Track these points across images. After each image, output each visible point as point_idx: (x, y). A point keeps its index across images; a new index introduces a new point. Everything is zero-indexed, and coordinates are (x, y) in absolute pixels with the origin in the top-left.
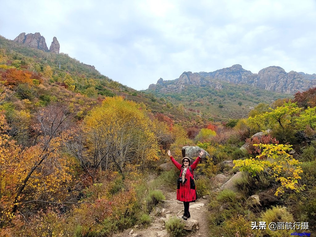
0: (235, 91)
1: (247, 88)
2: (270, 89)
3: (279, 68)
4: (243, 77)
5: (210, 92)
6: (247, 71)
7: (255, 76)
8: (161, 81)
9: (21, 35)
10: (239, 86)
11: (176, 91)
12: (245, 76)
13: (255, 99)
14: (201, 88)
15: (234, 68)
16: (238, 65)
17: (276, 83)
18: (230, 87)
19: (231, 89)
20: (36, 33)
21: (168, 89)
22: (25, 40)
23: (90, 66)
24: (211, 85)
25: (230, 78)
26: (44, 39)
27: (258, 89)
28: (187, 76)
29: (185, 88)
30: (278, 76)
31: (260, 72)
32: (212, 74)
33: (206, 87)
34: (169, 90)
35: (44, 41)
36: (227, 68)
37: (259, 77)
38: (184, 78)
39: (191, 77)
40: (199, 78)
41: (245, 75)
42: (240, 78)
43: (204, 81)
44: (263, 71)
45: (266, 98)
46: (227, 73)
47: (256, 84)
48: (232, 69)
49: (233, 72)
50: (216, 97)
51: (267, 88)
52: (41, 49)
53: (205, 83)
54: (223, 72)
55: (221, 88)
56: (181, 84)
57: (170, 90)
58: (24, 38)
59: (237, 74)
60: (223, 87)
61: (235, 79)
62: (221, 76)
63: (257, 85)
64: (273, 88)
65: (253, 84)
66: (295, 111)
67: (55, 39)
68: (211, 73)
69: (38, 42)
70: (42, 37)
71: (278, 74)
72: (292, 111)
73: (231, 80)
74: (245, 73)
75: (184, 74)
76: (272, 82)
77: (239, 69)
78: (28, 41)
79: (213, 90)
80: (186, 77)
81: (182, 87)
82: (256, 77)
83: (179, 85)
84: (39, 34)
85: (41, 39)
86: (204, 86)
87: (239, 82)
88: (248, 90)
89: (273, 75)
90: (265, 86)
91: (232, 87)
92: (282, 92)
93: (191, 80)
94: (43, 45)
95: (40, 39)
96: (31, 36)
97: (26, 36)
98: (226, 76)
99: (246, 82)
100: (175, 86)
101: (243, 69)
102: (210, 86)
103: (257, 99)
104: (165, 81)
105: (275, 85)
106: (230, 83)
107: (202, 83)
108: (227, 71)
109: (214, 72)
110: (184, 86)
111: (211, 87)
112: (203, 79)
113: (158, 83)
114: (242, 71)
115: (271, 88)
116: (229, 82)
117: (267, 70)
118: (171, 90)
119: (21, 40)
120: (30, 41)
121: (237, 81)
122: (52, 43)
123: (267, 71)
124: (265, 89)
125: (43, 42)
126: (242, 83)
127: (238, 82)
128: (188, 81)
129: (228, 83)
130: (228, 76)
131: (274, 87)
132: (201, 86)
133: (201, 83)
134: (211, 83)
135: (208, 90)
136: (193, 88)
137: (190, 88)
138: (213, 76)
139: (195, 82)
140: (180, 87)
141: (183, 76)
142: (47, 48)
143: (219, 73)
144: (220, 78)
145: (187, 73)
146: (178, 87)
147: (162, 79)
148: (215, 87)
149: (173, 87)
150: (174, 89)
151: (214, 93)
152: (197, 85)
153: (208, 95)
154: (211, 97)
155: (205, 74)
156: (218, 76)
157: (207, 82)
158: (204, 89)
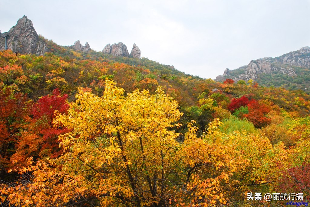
5: (285, 79)
9: (107, 46)
14: (274, 75)
15: (303, 52)
16: (307, 47)
18: (304, 71)
19: (306, 74)
20: (119, 43)
22: (111, 50)
23: (170, 66)
24: (283, 72)
25: (301, 61)
26: (126, 46)
28: (255, 64)
29: (258, 77)
32: (279, 59)
33: (278, 74)
35: (127, 49)
36: (296, 52)
38: (253, 66)
39: (260, 65)
40: (269, 65)
46: (296, 57)
48: (301, 52)
49: (303, 56)
52: (125, 56)
53: (275, 70)
54: (290, 55)
55: (294, 74)
56: (253, 73)
58: (110, 49)
59: (307, 57)
60: (296, 73)
61: (306, 62)
62: (290, 60)
67: (135, 45)
68: (277, 58)
69: (123, 50)
70: (124, 45)
73: (302, 64)
75: (252, 63)
77: (309, 52)
78: (114, 50)
79: (287, 77)
81: (254, 76)
83: (251, 74)
84: (122, 43)
85: (124, 47)
86: (276, 73)
91: (306, 72)
93: (261, 68)
95: (123, 47)
96: (116, 46)
97: (111, 47)
98: (296, 60)
100: (247, 76)
102: (283, 73)
104: (231, 71)
106: (302, 68)
108: (296, 54)
109: (281, 56)
110: (256, 75)
111: (284, 73)
112: (272, 66)
113: (225, 74)
119: (108, 51)
120: (115, 51)
121: (309, 64)
122: (133, 49)
125: (125, 49)
128: (258, 69)
129: (300, 68)
130: (298, 60)
132: (273, 73)
133: (272, 70)
134: (283, 70)
135: (282, 77)
136: (266, 77)
137: (263, 77)
138: (281, 61)
139: (266, 70)
140: (253, 77)
141: (252, 65)
142: (129, 54)
143: (287, 57)
144: (290, 63)
145: (255, 61)
146: (250, 76)
147: (228, 69)
148: (288, 74)
149: (245, 77)
150: (246, 79)
151: (290, 80)
152: (268, 73)
153: (284, 83)
154: (288, 84)
155: (271, 60)
156: (287, 61)
157: (278, 68)
158: (277, 76)
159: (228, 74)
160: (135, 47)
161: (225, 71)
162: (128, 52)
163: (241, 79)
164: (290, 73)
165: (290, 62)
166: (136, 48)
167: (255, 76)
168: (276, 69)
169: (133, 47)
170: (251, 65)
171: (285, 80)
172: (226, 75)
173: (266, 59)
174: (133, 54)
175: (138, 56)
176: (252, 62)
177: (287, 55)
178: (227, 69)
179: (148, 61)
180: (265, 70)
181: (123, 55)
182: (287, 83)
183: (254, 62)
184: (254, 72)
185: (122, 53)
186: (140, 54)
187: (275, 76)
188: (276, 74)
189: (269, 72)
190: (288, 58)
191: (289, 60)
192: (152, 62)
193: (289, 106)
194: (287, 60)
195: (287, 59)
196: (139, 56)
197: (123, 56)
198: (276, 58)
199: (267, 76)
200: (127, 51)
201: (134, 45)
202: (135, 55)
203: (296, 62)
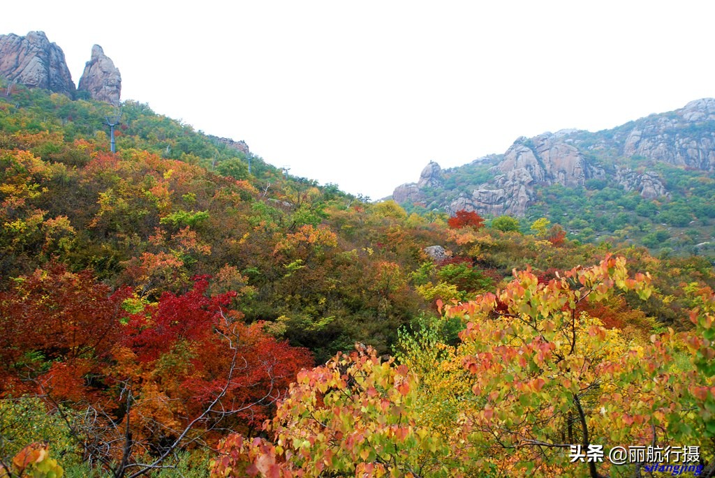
5: (630, 209)
11: (506, 208)
14: (592, 193)
15: (696, 115)
16: (710, 100)
18: (694, 184)
19: (701, 193)
20: (30, 36)
21: (476, 203)
23: (232, 141)
24: (625, 184)
25: (686, 149)
26: (60, 51)
28: (531, 153)
29: (538, 199)
32: (611, 137)
33: (607, 190)
34: (479, 208)
35: (64, 62)
36: (671, 116)
38: (523, 158)
39: (545, 156)
40: (578, 159)
43: (596, 170)
46: (671, 133)
48: (686, 116)
49: (693, 129)
50: (659, 229)
52: (58, 89)
53: (598, 175)
54: (650, 127)
55: (661, 192)
56: (522, 183)
57: (485, 208)
59: (709, 136)
60: (668, 187)
61: (703, 153)
62: (650, 144)
67: (98, 51)
68: (607, 135)
69: (47, 63)
70: (53, 46)
73: (688, 159)
75: (520, 147)
79: (638, 200)
80: (528, 156)
81: (525, 195)
83: (515, 188)
84: (42, 36)
85: (53, 53)
86: (600, 186)
91: (704, 188)
93: (548, 167)
94: (60, 73)
95: (49, 53)
96: (17, 45)
98: (670, 144)
100: (501, 191)
102: (622, 188)
104: (449, 170)
106: (689, 171)
107: (590, 174)
108: (669, 124)
109: (617, 128)
110: (531, 191)
111: (626, 188)
112: (588, 162)
113: (424, 182)
116: (682, 168)
118: (489, 206)
120: (13, 63)
122: (90, 65)
125: (58, 63)
128: (537, 170)
129: (682, 172)
130: (676, 144)
132: (588, 187)
133: (587, 177)
134: (624, 175)
135: (619, 200)
136: (565, 197)
137: (555, 197)
138: (618, 145)
139: (565, 173)
140: (520, 195)
141: (518, 154)
142: (72, 84)
143: (639, 133)
144: (648, 151)
145: (529, 141)
146: (512, 193)
147: (437, 165)
148: (640, 190)
149: (494, 194)
150: (498, 202)
151: (646, 212)
152: (572, 184)
153: (627, 221)
154: (641, 227)
155: (585, 138)
156: (637, 147)
157: (607, 170)
158: (602, 196)
159: (435, 182)
160: (97, 57)
161: (426, 170)
162: (70, 77)
163: (480, 201)
164: (649, 189)
165: (650, 148)
166: (104, 62)
167: (528, 193)
168: (599, 173)
169: (89, 59)
170: (514, 153)
171: (629, 213)
172: (429, 185)
173: (567, 136)
174: (91, 87)
175: (112, 97)
176: (518, 142)
177: (640, 124)
178: (431, 163)
179: (152, 119)
180: (562, 174)
181: (48, 83)
182: (636, 222)
183: (526, 145)
184: (524, 179)
185: (43, 76)
186: (119, 87)
187: (596, 197)
188: (600, 189)
189: (575, 182)
190: (643, 136)
191: (645, 144)
192: (167, 122)
193: (670, 310)
194: (639, 142)
195: (638, 138)
196: (116, 95)
197: (49, 88)
198: (600, 132)
199: (570, 194)
200: (67, 68)
201: (93, 51)
202: (98, 89)
203: (669, 150)
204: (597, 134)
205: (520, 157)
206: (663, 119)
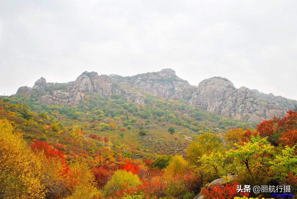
0: (164, 110)
1: (182, 106)
2: (213, 110)
3: (226, 80)
4: (176, 89)
6: (182, 81)
7: (193, 89)
8: (41, 83)
10: (171, 102)
11: (69, 102)
12: (179, 88)
13: (193, 124)
14: (112, 100)
15: (164, 75)
16: (170, 69)
17: (222, 102)
18: (157, 102)
19: (159, 106)
21: (54, 98)
24: (128, 98)
25: (158, 88)
27: (198, 110)
28: (89, 79)
29: (86, 99)
30: (225, 92)
31: (201, 83)
32: (130, 79)
33: (119, 100)
34: (56, 100)
36: (154, 73)
37: (199, 91)
39: (95, 81)
40: (110, 84)
41: (180, 86)
42: (173, 90)
43: (117, 90)
44: (205, 83)
45: (209, 124)
46: (153, 80)
47: (195, 101)
48: (160, 75)
49: (162, 80)
50: (134, 118)
51: (210, 109)
53: (118, 93)
54: (145, 77)
55: (143, 103)
56: (79, 91)
57: (59, 101)
59: (168, 84)
60: (146, 102)
61: (165, 90)
62: (144, 84)
63: (197, 102)
64: (218, 110)
65: (191, 102)
66: (266, 150)
68: (128, 78)
71: (225, 89)
72: (263, 150)
73: (158, 92)
74: (179, 82)
75: (84, 76)
76: (217, 100)
77: (170, 77)
79: (131, 106)
80: (87, 80)
81: (79, 96)
82: (195, 91)
83: (75, 93)
86: (116, 98)
87: (171, 95)
88: (183, 109)
89: (218, 90)
90: (208, 105)
91: (161, 104)
92: (230, 116)
93: (95, 86)
98: (152, 85)
99: (181, 97)
100: (68, 93)
101: (176, 76)
102: (127, 99)
103: (196, 125)
104: (49, 83)
105: (221, 105)
106: (157, 97)
107: (114, 92)
108: (153, 77)
109: (133, 76)
110: (83, 95)
111: (128, 100)
112: (115, 86)
113: (36, 86)
114: (175, 80)
115: (215, 110)
116: (155, 95)
117: (210, 81)
118: (61, 100)
121: (168, 94)
123: (211, 83)
124: (208, 110)
126: (175, 99)
127: (169, 96)
128: (90, 87)
129: (154, 97)
130: (155, 85)
131: (220, 108)
132: (112, 97)
133: (112, 93)
134: (128, 94)
135: (122, 104)
136: (99, 100)
137: (94, 100)
138: (132, 83)
139: (103, 90)
140: (77, 96)
141: (83, 79)
143: (141, 78)
144: (143, 87)
145: (89, 73)
146: (73, 95)
147: (44, 79)
148: (134, 102)
149: (64, 94)
150: (65, 99)
151: (132, 111)
152: (105, 95)
153: (122, 114)
154: (127, 117)
155: (119, 79)
156: (139, 84)
157: (122, 91)
158: (116, 102)
159: (42, 87)
161: (39, 80)
163: (56, 97)
164: (138, 102)
165: (144, 86)
167: (81, 96)
168: (118, 92)
170: (81, 78)
171: (125, 110)
172: (38, 88)
173: (113, 77)
176: (83, 73)
177: (142, 75)
178: (42, 78)
180: (101, 90)
182: (126, 115)
183: (87, 75)
184: (80, 89)
187: (113, 102)
188: (117, 99)
189: (107, 94)
190: (142, 80)
191: (143, 83)
194: (140, 82)
195: (140, 81)
198: (126, 77)
199: (102, 99)
203: (151, 87)
204: (125, 77)
205: (83, 80)
206: (151, 74)
